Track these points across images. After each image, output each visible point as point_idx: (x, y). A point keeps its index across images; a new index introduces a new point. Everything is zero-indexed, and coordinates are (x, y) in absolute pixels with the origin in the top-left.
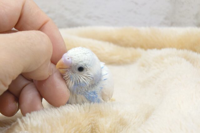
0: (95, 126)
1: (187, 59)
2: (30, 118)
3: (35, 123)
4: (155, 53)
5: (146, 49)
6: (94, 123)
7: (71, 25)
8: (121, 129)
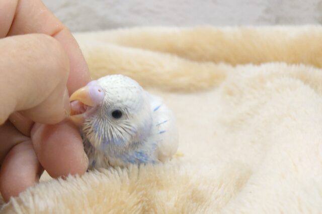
0: (148, 205)
1: (306, 81)
2: (33, 195)
3: (42, 205)
4: (249, 71)
5: (234, 65)
6: (147, 199)
7: (106, 25)
8: (195, 209)
